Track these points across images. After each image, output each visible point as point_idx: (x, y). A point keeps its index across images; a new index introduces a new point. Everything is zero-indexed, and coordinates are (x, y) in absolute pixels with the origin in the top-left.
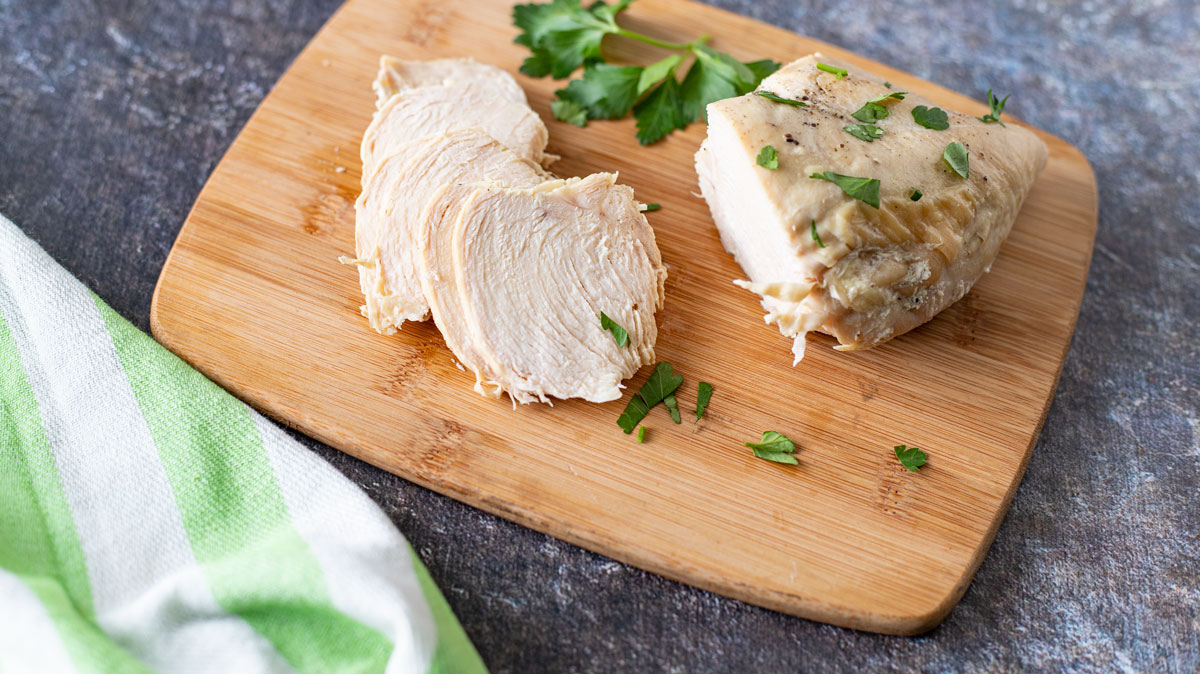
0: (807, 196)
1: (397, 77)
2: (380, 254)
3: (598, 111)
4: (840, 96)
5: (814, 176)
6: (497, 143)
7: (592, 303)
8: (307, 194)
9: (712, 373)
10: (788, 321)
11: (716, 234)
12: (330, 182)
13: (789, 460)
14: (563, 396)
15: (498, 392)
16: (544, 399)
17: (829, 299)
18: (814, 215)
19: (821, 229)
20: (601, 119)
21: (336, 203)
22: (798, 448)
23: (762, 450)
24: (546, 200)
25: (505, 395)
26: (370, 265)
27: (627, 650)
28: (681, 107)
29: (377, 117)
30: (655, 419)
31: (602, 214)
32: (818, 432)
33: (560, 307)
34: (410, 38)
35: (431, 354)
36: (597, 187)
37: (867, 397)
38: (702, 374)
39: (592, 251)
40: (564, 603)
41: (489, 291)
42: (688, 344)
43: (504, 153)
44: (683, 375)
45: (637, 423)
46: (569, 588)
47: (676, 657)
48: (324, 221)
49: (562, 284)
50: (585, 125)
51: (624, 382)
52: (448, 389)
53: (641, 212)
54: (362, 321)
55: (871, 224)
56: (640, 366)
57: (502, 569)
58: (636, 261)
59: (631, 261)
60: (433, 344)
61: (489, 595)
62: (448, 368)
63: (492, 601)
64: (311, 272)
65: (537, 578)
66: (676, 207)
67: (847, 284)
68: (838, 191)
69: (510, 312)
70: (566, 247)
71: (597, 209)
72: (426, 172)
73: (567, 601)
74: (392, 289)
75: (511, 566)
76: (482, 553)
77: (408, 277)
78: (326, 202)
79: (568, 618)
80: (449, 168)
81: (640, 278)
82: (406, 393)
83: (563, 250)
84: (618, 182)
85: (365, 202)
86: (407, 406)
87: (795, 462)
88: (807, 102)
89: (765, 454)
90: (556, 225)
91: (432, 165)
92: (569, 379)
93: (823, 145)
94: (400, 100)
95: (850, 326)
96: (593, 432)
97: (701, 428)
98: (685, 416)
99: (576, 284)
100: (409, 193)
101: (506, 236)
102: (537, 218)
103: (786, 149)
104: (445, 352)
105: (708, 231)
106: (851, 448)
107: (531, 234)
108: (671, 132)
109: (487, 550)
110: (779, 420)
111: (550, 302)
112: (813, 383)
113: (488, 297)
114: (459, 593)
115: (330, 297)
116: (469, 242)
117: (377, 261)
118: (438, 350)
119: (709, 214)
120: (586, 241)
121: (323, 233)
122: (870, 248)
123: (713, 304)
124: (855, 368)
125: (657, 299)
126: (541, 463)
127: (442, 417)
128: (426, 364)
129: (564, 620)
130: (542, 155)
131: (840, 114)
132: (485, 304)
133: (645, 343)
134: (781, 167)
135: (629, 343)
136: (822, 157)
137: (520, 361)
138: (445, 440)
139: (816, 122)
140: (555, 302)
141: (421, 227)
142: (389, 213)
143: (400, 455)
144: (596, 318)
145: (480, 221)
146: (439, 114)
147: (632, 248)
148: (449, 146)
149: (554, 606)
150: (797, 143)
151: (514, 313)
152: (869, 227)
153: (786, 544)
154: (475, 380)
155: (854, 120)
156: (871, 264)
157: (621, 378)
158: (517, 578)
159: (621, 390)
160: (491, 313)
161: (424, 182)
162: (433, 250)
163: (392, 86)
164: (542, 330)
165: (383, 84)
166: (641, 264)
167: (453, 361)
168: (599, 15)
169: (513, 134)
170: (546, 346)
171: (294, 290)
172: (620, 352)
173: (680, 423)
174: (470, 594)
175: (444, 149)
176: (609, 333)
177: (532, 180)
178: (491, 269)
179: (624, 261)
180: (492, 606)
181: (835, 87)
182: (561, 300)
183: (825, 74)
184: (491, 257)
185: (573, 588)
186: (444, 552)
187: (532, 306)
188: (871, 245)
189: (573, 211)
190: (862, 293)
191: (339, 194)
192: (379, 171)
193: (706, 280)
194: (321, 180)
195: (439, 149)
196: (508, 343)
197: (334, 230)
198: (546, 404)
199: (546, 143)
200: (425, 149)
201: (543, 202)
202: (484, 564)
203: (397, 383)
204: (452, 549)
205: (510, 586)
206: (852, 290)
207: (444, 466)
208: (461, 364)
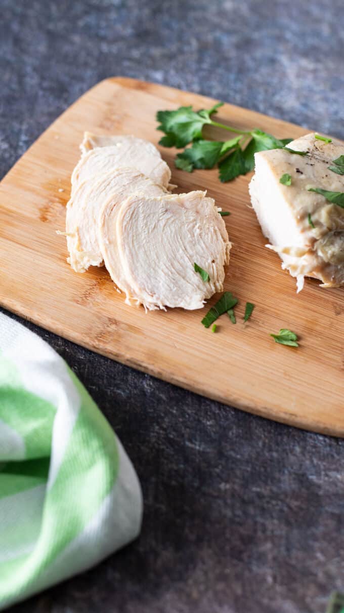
0: (306, 200)
1: (93, 143)
2: (78, 230)
3: (199, 164)
4: (327, 152)
5: (311, 190)
6: (143, 175)
7: (190, 258)
8: (43, 202)
9: (253, 298)
10: (295, 268)
11: (259, 228)
12: (55, 196)
13: (294, 344)
14: (172, 306)
15: (138, 303)
16: (162, 307)
17: (317, 256)
18: (310, 211)
19: (314, 218)
20: (201, 169)
21: (58, 207)
22: (299, 338)
23: (279, 338)
24: (167, 203)
25: (142, 305)
26: (73, 236)
27: (183, 414)
28: (243, 163)
29: (81, 162)
30: (222, 321)
31: (197, 212)
32: (310, 331)
33: (172, 260)
34: (102, 126)
35: (104, 284)
36: (196, 198)
37: (338, 313)
38: (248, 299)
39: (191, 231)
40: (149, 391)
41: (135, 250)
42: (241, 283)
43: (146, 180)
44: (238, 299)
45: (212, 322)
46: (151, 384)
47: (210, 416)
48: (51, 216)
49: (174, 247)
50: (192, 172)
51: (205, 300)
52: (112, 302)
53: (219, 212)
54: (68, 266)
55: (341, 217)
56: (215, 292)
57: (115, 375)
58: (215, 238)
59: (212, 237)
60: (105, 279)
61: (109, 389)
62: (112, 291)
63: (111, 392)
64: (43, 241)
65: (134, 379)
66: (238, 214)
67: (327, 249)
68: (323, 199)
69: (146, 261)
70: (177, 228)
71: (194, 210)
72: (105, 189)
73: (150, 390)
74: (84, 249)
75: (120, 374)
76: (104, 368)
77: (93, 242)
78: (52, 206)
79: (151, 399)
80: (117, 187)
81: (216, 246)
82: (89, 303)
83: (176, 230)
84: (207, 196)
85: (72, 204)
86: (88, 310)
87: (297, 345)
88: (309, 154)
89: (281, 341)
90: (172, 217)
91: (108, 185)
92: (176, 297)
93: (316, 175)
94: (93, 153)
95: (328, 273)
96: (188, 327)
97: (247, 326)
98: (238, 320)
99: (181, 248)
100: (95, 199)
101: (145, 221)
102: (162, 212)
103: (296, 176)
104: (111, 283)
105: (255, 226)
106: (328, 339)
107: (159, 221)
108: (237, 176)
109: (107, 366)
110: (289, 324)
111: (167, 257)
112: (309, 305)
113: (134, 253)
114: (93, 389)
115: (52, 254)
116: (125, 223)
117: (76, 234)
118: (107, 282)
119: (256, 217)
120: (188, 226)
121: (50, 222)
122: (340, 230)
123: (255, 263)
124: (331, 298)
125: (225, 258)
126: (159, 341)
127: (107, 316)
128: (100, 289)
129: (149, 400)
130: (168, 185)
131: (326, 161)
132: (132, 256)
133: (218, 281)
134: (293, 184)
135: (209, 280)
136: (315, 181)
137: (150, 287)
138: (108, 328)
139: (313, 163)
140: (170, 256)
141: (100, 215)
142: (84, 209)
143: (84, 335)
144: (191, 266)
145: (131, 213)
146: (113, 161)
147: (213, 230)
148: (117, 175)
149: (144, 393)
150: (302, 173)
151: (148, 262)
152: (340, 219)
153: (290, 388)
154: (125, 297)
155: (334, 164)
156: (341, 239)
157: (204, 298)
158: (123, 380)
159: (204, 304)
160: (135, 261)
161: (103, 194)
162: (106, 228)
163: (90, 147)
164: (162, 271)
165: (85, 145)
166: (217, 240)
167: (115, 288)
168: (202, 115)
169: (152, 172)
170: (164, 279)
171: (33, 249)
172: (204, 284)
173: (235, 323)
174: (99, 388)
175: (115, 177)
176: (198, 274)
177: (161, 195)
178: (136, 238)
179: (208, 237)
180: (111, 394)
181: (324, 147)
182: (174, 256)
183: (319, 141)
184: (136, 232)
185: (153, 383)
186: (84, 368)
187: (158, 258)
188: (341, 229)
189: (181, 210)
190: (335, 254)
191: (60, 203)
192: (80, 188)
193: (253, 251)
194: (51, 195)
195: (112, 176)
196: (144, 277)
197: (56, 220)
198: (163, 310)
199: (170, 178)
200: (105, 176)
201: (165, 204)
202: (106, 373)
203: (84, 298)
204: (88, 367)
205: (119, 384)
206: (330, 252)
207: (107, 341)
208: (119, 289)
